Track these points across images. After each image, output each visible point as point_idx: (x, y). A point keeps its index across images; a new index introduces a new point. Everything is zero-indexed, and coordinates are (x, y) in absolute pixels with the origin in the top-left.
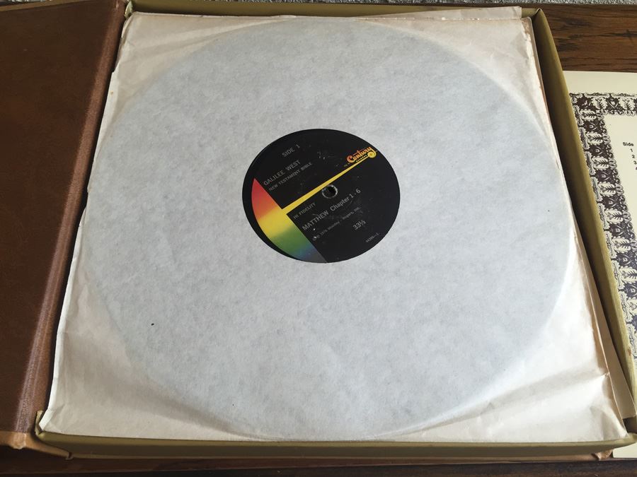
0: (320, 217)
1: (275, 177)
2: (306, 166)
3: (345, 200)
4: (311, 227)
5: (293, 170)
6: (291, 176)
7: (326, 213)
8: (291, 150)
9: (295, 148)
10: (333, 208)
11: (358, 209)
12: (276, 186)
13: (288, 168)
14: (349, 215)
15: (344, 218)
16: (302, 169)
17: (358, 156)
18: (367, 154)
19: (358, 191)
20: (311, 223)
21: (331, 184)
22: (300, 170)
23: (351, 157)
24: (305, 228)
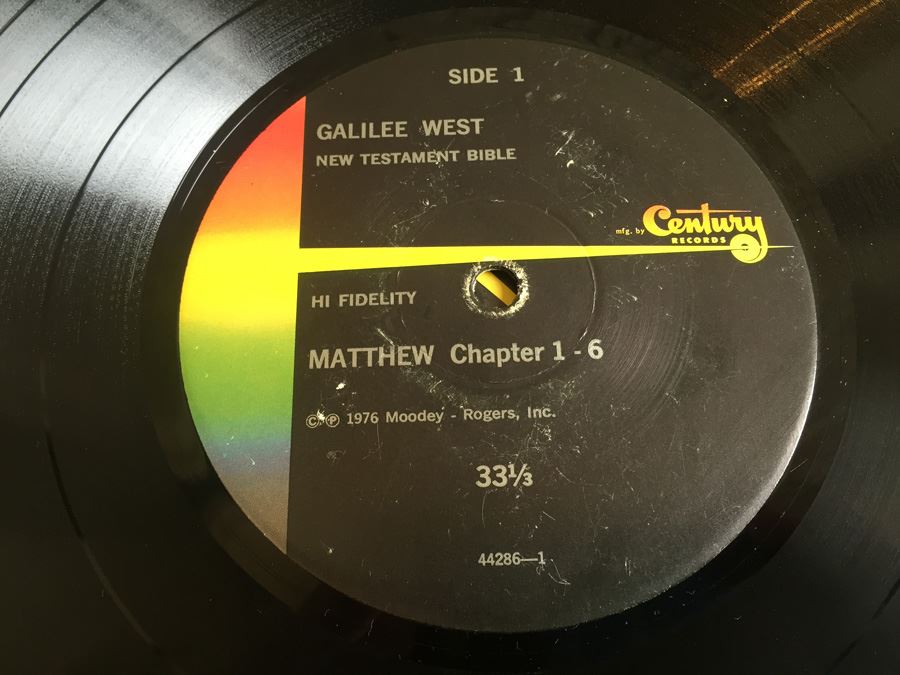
0: (394, 355)
1: (367, 130)
2: (491, 155)
3: (526, 352)
4: (338, 373)
5: (440, 142)
6: (418, 158)
7: (424, 355)
8: (488, 75)
9: (504, 75)
10: (460, 354)
11: (543, 412)
12: (347, 160)
13: (430, 128)
14: (497, 415)
15: (468, 414)
16: (472, 155)
17: (691, 225)
18: (729, 236)
19: (595, 349)
20: (348, 356)
21: (521, 263)
22: (462, 156)
23: (665, 214)
24: (318, 360)
